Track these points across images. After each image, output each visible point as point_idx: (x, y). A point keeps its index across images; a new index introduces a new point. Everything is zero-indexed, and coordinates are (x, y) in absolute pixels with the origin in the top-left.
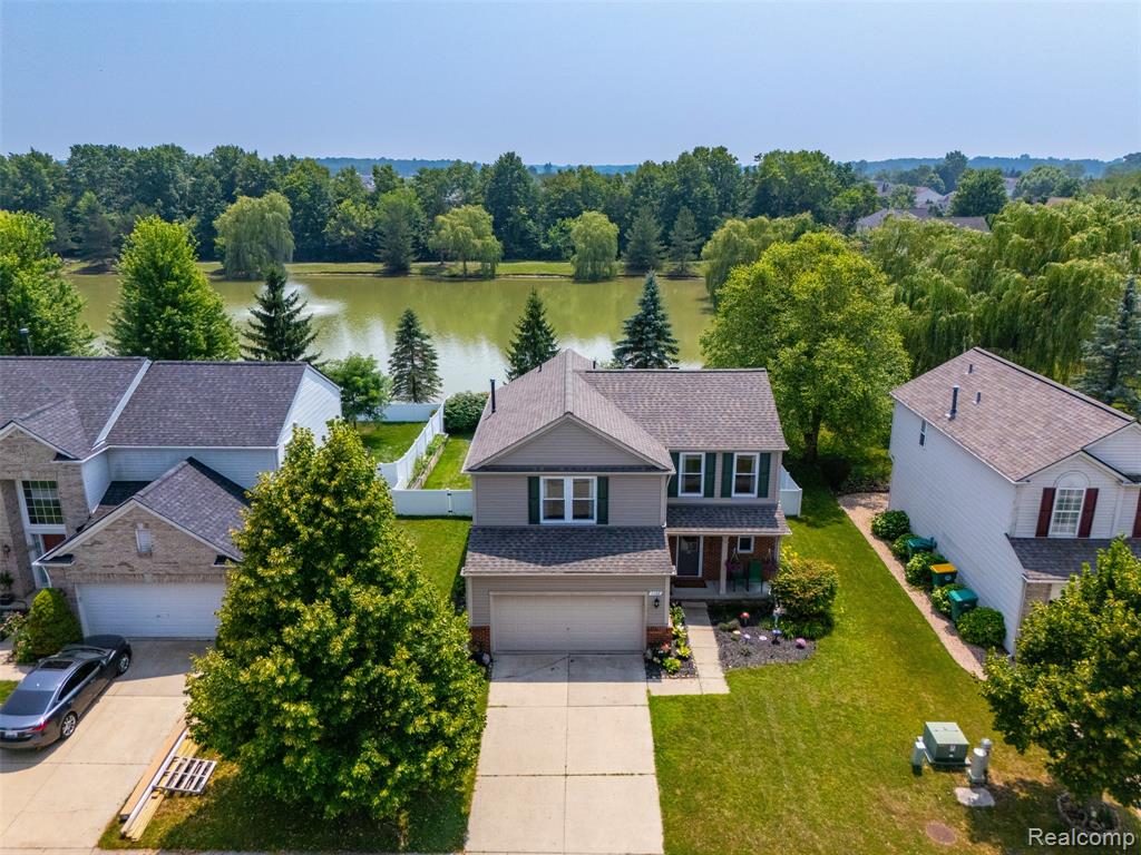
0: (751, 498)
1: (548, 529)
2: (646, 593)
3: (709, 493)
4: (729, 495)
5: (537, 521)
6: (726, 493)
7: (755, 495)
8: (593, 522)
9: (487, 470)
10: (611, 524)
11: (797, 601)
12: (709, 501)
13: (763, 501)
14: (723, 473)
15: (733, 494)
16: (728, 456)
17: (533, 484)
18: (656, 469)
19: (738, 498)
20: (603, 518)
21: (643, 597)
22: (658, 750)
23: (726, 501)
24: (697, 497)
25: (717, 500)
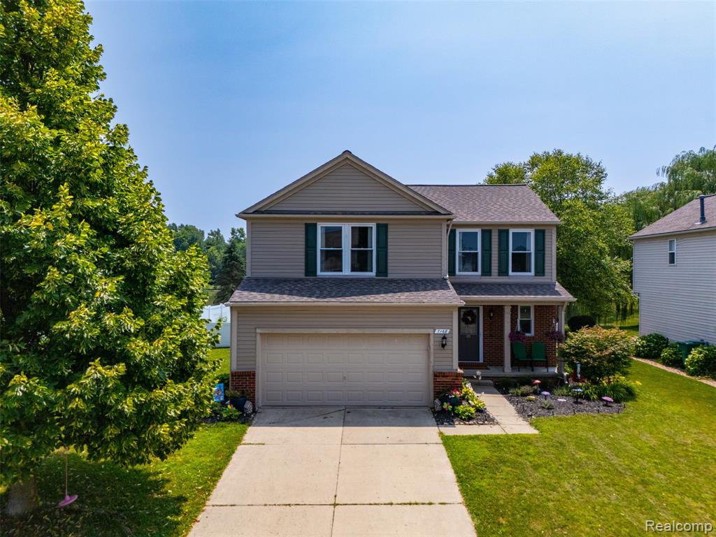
0: (529, 276)
1: (324, 280)
2: (431, 331)
3: (487, 271)
4: (506, 273)
5: (314, 273)
6: (503, 272)
7: (533, 273)
8: (373, 274)
9: (263, 213)
10: (390, 276)
11: (595, 360)
12: (487, 279)
13: (540, 280)
14: (500, 250)
15: (510, 273)
16: (503, 233)
17: (310, 229)
18: (437, 213)
19: (514, 276)
20: (383, 270)
21: (429, 335)
22: (460, 480)
23: (503, 280)
24: (475, 276)
25: (495, 278)
